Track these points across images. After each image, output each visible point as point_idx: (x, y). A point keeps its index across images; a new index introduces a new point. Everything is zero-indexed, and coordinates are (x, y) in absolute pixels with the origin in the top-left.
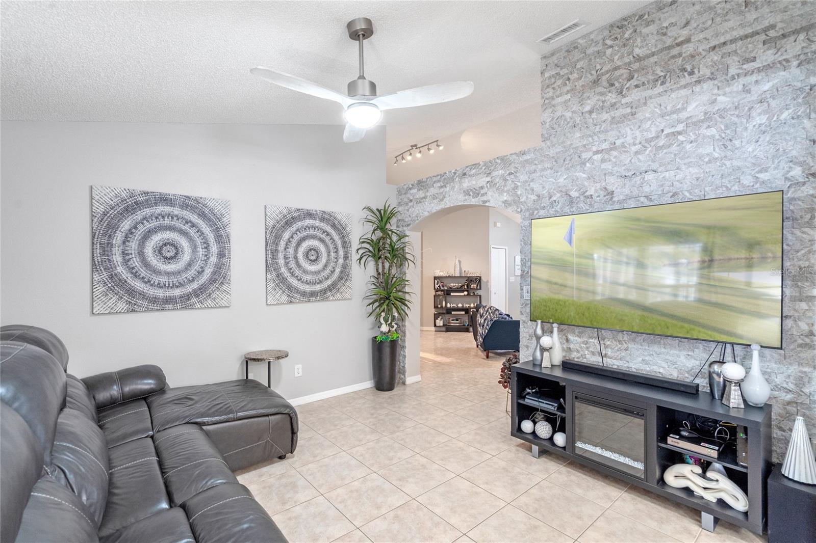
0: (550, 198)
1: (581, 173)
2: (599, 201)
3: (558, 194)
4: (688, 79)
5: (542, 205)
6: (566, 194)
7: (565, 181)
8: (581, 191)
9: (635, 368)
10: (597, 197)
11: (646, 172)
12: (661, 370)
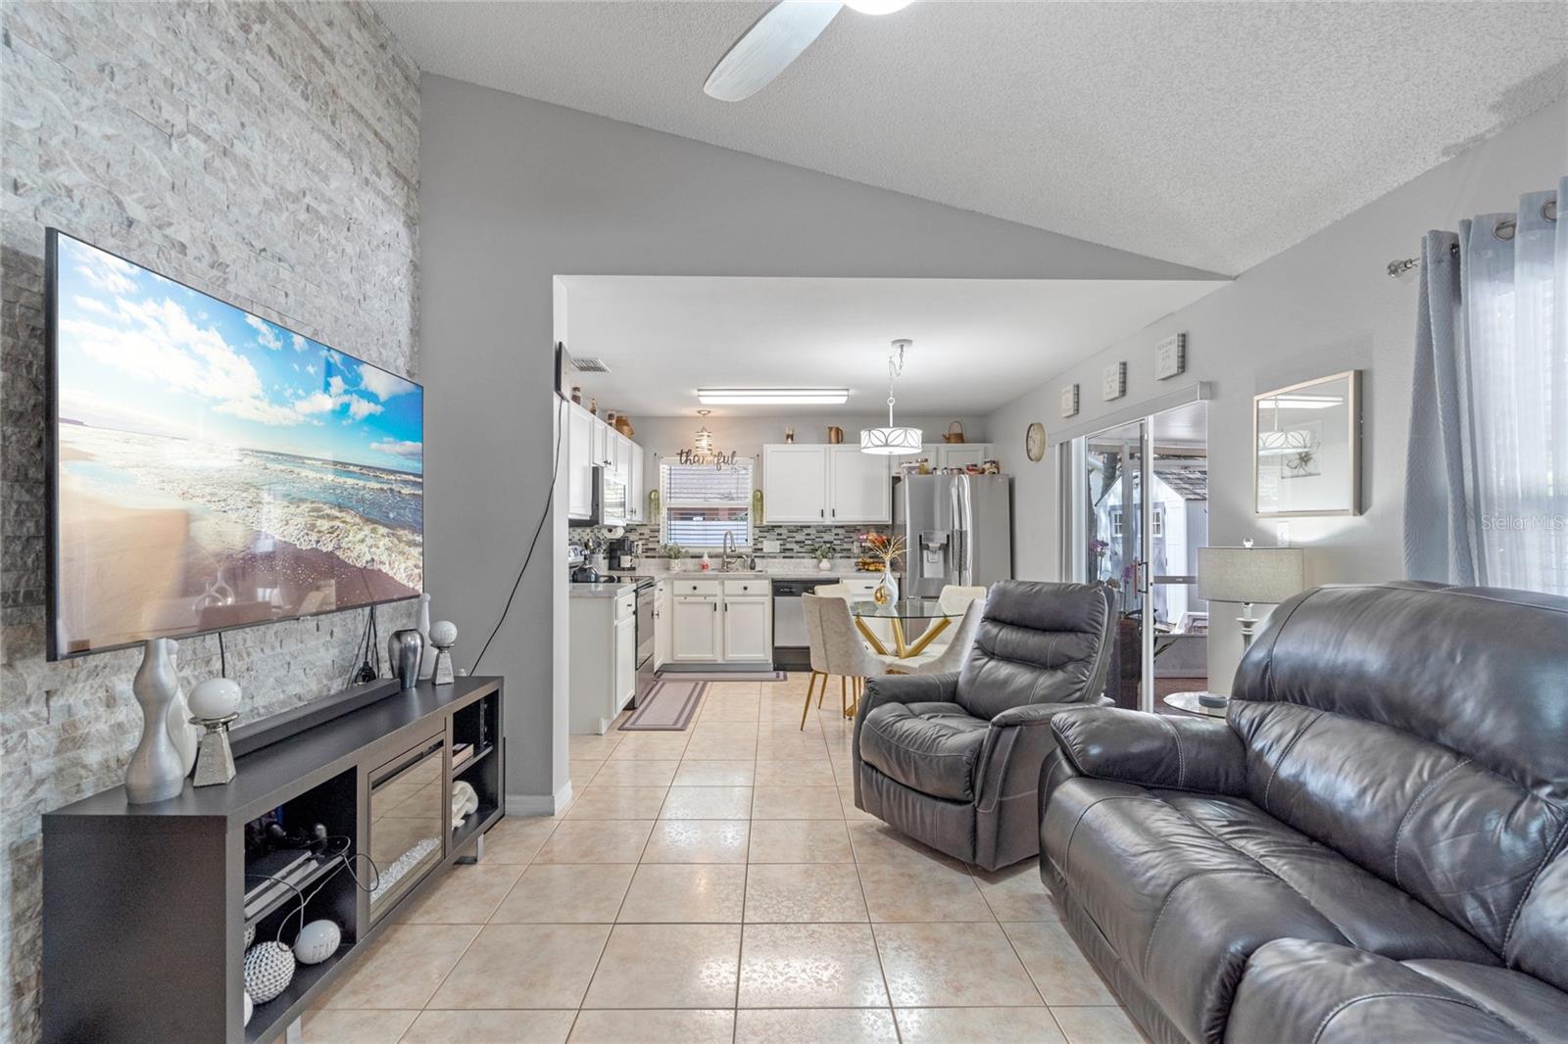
0: (47, 165)
1: (156, 159)
2: (199, 273)
3: (81, 172)
4: (326, 125)
5: (13, 173)
6: (109, 192)
7: (106, 144)
8: (156, 212)
9: (263, 707)
10: (195, 258)
11: (280, 260)
12: (298, 690)
